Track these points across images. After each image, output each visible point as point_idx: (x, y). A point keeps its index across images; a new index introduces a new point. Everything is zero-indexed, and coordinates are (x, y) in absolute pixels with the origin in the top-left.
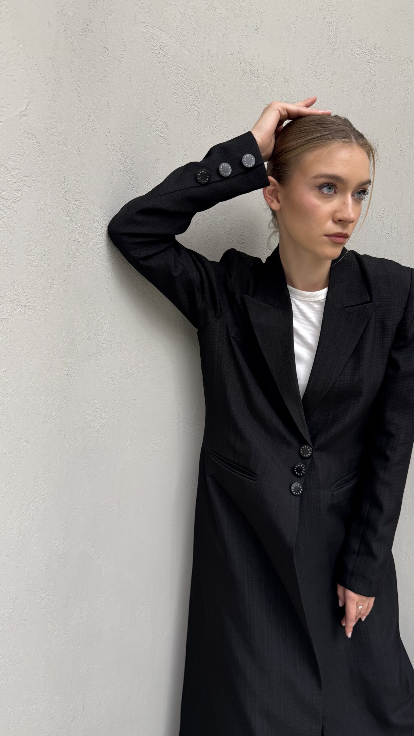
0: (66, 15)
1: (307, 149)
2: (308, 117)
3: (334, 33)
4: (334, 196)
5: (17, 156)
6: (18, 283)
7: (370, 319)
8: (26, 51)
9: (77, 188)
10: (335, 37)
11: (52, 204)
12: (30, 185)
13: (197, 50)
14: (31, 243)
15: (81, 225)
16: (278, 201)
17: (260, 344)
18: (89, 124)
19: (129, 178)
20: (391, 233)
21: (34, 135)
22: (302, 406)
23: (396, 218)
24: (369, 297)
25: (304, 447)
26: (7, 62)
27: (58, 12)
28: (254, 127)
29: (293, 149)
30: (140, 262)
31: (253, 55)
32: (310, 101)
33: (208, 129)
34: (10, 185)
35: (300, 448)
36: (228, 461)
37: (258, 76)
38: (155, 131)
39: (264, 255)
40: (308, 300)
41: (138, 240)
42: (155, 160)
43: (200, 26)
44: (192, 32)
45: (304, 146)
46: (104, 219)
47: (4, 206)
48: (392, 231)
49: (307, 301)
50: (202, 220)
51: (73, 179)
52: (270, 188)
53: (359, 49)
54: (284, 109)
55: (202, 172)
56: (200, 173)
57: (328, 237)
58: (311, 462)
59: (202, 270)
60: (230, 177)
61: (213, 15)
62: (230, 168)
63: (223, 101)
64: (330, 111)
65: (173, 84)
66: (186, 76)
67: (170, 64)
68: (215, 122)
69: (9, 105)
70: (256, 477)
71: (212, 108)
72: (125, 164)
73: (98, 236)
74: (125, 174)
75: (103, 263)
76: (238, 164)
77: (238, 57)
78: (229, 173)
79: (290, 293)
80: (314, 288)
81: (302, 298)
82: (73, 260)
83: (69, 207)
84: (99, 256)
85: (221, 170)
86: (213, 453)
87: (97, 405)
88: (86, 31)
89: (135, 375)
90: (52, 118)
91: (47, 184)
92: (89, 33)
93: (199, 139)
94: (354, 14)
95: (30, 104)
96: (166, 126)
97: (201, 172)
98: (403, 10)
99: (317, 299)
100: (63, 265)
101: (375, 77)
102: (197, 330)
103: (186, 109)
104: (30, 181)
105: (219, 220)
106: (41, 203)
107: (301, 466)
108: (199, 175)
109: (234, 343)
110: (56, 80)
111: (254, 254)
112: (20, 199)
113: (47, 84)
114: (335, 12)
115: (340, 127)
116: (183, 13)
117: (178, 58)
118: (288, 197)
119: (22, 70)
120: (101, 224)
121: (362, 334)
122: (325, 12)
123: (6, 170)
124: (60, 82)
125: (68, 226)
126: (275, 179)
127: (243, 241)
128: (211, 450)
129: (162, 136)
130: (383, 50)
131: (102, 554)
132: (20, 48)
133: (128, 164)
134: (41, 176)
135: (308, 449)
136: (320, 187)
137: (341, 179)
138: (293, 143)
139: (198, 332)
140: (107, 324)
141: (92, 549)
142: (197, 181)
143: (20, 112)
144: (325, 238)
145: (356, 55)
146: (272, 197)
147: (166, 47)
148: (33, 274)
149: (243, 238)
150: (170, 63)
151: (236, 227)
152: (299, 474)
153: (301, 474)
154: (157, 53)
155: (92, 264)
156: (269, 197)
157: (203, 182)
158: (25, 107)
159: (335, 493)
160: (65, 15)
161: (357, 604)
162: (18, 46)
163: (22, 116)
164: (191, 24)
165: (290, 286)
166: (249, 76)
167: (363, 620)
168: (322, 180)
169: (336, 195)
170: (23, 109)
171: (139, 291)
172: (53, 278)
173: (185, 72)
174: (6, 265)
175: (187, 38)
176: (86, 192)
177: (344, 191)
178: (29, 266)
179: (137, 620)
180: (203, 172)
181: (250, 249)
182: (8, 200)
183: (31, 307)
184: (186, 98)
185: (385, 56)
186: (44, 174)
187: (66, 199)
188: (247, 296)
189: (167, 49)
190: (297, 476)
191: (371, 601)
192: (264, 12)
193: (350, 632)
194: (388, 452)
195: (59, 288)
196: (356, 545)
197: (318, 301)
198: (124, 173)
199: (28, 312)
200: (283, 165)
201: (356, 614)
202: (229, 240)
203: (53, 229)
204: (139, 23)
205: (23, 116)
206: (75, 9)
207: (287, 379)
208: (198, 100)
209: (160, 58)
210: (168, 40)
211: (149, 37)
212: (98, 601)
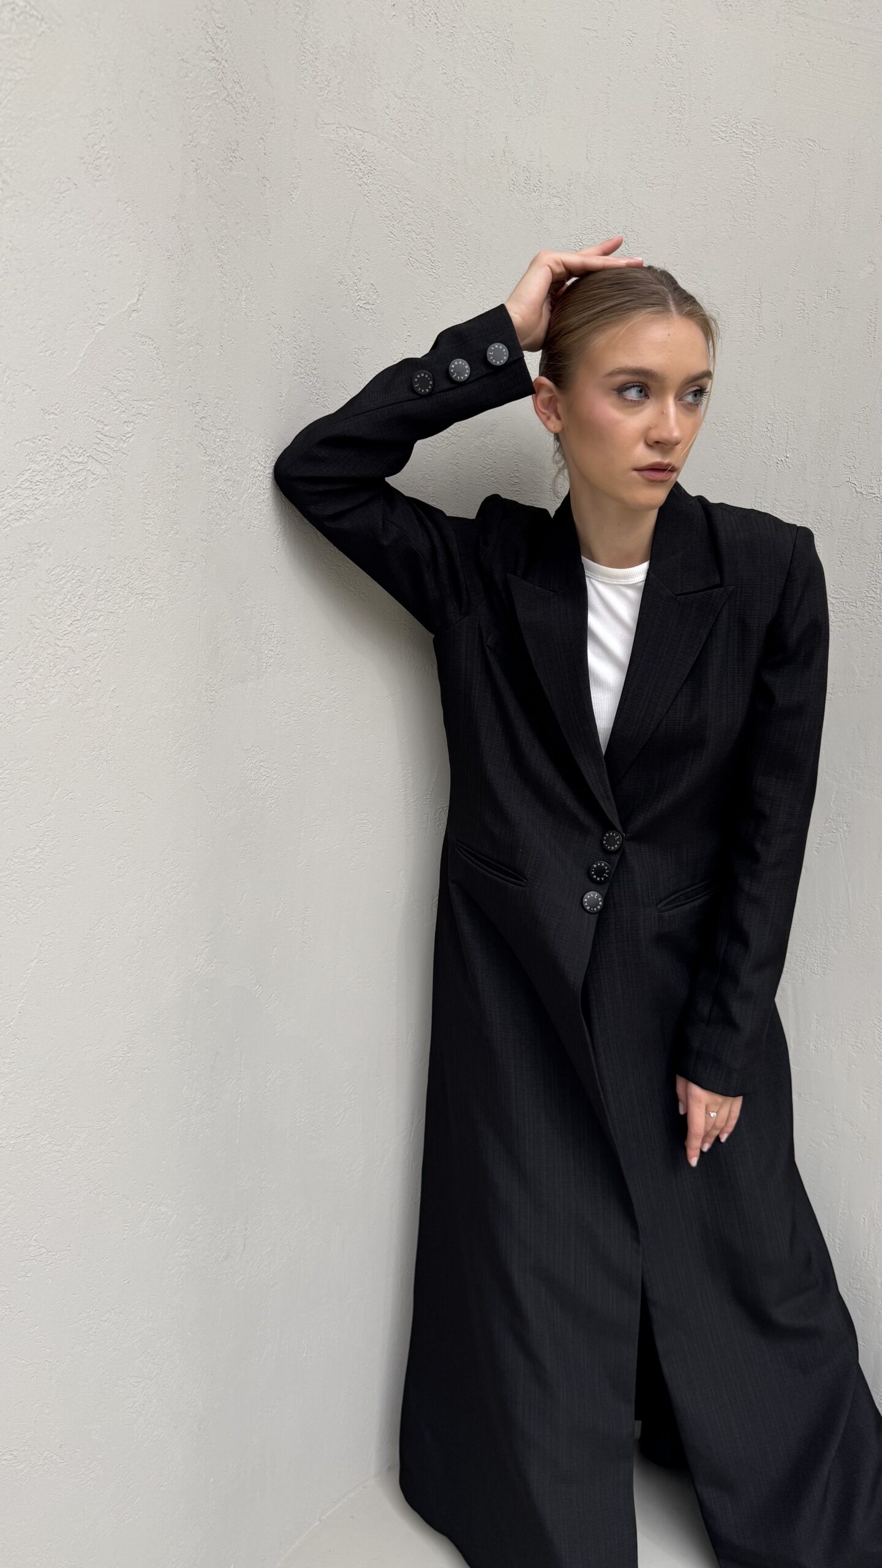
0: (198, 146)
1: (595, 328)
2: (600, 273)
3: (679, 103)
4: (643, 403)
5: (125, 372)
6: (131, 561)
7: (718, 615)
8: (136, 216)
9: (221, 409)
10: (681, 109)
11: (181, 439)
12: (145, 413)
13: (429, 156)
14: (150, 500)
15: (228, 468)
16: (558, 418)
17: (532, 659)
18: (239, 305)
19: (311, 383)
20: (786, 459)
21: (150, 338)
22: (604, 763)
23: (796, 432)
24: (718, 578)
25: (609, 834)
26: (109, 237)
27: (185, 145)
28: (511, 296)
29: (577, 329)
30: (326, 523)
31: (531, 154)
32: (610, 244)
33: (451, 289)
34: (117, 416)
35: (604, 835)
36: (483, 857)
37: (540, 188)
38: (354, 301)
39: (552, 507)
40: (616, 583)
41: (321, 488)
42: (356, 350)
43: (432, 115)
44: (418, 126)
45: (591, 324)
46: (267, 454)
47: (108, 448)
48: (788, 455)
49: (616, 585)
50: (443, 447)
51: (214, 396)
52: (544, 395)
53: (724, 129)
54: (558, 264)
55: (420, 375)
56: (417, 378)
57: (638, 472)
58: (620, 859)
59: (434, 533)
60: (467, 381)
61: (456, 91)
62: (467, 367)
63: (477, 238)
64: (641, 259)
65: (385, 219)
66: (408, 202)
67: (380, 186)
68: (464, 276)
69: (113, 299)
70: (525, 881)
71: (457, 252)
72: (302, 361)
73: (258, 483)
74: (304, 378)
75: (268, 526)
76: (479, 360)
77: (503, 159)
78: (466, 375)
79: (586, 571)
80: (626, 561)
81: (606, 580)
82: (217, 523)
83: (207, 440)
84: (260, 515)
85: (452, 371)
86: (459, 843)
87: (262, 755)
88: (231, 161)
89: (327, 711)
90: (178, 308)
91: (172, 409)
92: (235, 164)
93: (433, 308)
94: (715, 67)
95: (145, 292)
96: (375, 291)
97: (418, 376)
98: (804, 54)
99: (631, 581)
100: (199, 531)
101: (754, 177)
102: (433, 636)
103: (411, 259)
104: (146, 407)
105: (473, 446)
106: (163, 439)
107: (603, 865)
108: (416, 380)
109: (492, 658)
110: (183, 249)
111: (539, 503)
112: (131, 434)
113: (169, 258)
114: (680, 64)
115: (649, 287)
116: (402, 96)
117: (394, 173)
118: (571, 408)
119: (131, 244)
120: (262, 463)
121: (706, 642)
122: (663, 67)
123: (110, 394)
124: (189, 251)
125: (207, 470)
126: (550, 380)
127: (517, 481)
128: (457, 840)
129: (368, 309)
130: (768, 128)
131: (275, 998)
132: (128, 212)
133: (308, 360)
134: (162, 398)
135: (615, 837)
136: (621, 390)
137: (652, 375)
138: (574, 320)
139: (434, 639)
140: (275, 626)
141: (258, 986)
142: (413, 390)
143: (129, 307)
144: (635, 473)
145: (719, 139)
146: (548, 410)
147: (373, 158)
148: (153, 547)
149: (517, 475)
150: (380, 183)
151: (503, 455)
152: (598, 879)
153: (603, 879)
154: (356, 170)
155: (249, 528)
156: (543, 410)
157: (423, 391)
158: (137, 298)
159: (666, 914)
160: (195, 146)
161: (706, 1109)
162: (125, 210)
163: (132, 312)
164: (417, 114)
165: (587, 560)
166: (525, 190)
167: (723, 1139)
168: (621, 379)
169: (648, 401)
170: (133, 302)
171: (332, 571)
172: (184, 552)
173: (407, 195)
174: (113, 534)
175: (409, 138)
176: (236, 414)
177: (661, 393)
178: (147, 534)
179: (338, 1123)
180: (422, 375)
181: (532, 494)
182: (113, 438)
183: (151, 596)
184: (410, 239)
185: (772, 139)
186: (167, 394)
187: (202, 429)
188: (513, 576)
189: (375, 161)
190: (594, 881)
191: (737, 1103)
192: (551, 76)
193: (694, 1156)
194: (758, 846)
195: (194, 567)
196: (705, 1007)
197: (633, 584)
198: (302, 376)
199: (147, 603)
200: (560, 357)
201: (706, 1127)
202: (493, 479)
203: (182, 477)
204: (323, 126)
205: (134, 312)
206: (212, 133)
207: (577, 717)
208: (432, 240)
209: (361, 178)
210: (375, 145)
211: (341, 147)
212: (269, 1075)
